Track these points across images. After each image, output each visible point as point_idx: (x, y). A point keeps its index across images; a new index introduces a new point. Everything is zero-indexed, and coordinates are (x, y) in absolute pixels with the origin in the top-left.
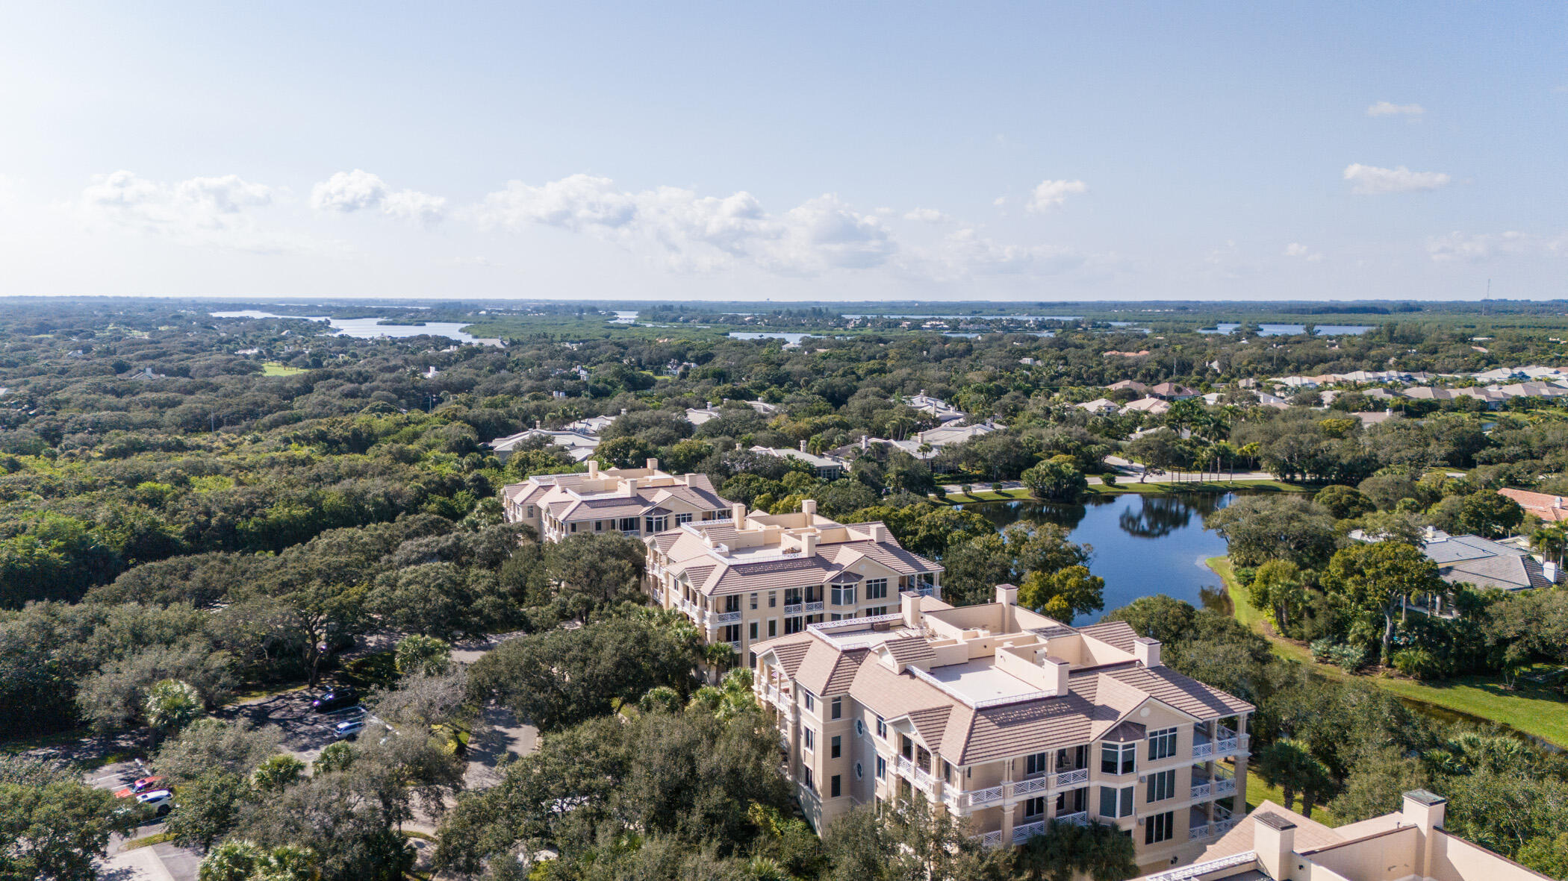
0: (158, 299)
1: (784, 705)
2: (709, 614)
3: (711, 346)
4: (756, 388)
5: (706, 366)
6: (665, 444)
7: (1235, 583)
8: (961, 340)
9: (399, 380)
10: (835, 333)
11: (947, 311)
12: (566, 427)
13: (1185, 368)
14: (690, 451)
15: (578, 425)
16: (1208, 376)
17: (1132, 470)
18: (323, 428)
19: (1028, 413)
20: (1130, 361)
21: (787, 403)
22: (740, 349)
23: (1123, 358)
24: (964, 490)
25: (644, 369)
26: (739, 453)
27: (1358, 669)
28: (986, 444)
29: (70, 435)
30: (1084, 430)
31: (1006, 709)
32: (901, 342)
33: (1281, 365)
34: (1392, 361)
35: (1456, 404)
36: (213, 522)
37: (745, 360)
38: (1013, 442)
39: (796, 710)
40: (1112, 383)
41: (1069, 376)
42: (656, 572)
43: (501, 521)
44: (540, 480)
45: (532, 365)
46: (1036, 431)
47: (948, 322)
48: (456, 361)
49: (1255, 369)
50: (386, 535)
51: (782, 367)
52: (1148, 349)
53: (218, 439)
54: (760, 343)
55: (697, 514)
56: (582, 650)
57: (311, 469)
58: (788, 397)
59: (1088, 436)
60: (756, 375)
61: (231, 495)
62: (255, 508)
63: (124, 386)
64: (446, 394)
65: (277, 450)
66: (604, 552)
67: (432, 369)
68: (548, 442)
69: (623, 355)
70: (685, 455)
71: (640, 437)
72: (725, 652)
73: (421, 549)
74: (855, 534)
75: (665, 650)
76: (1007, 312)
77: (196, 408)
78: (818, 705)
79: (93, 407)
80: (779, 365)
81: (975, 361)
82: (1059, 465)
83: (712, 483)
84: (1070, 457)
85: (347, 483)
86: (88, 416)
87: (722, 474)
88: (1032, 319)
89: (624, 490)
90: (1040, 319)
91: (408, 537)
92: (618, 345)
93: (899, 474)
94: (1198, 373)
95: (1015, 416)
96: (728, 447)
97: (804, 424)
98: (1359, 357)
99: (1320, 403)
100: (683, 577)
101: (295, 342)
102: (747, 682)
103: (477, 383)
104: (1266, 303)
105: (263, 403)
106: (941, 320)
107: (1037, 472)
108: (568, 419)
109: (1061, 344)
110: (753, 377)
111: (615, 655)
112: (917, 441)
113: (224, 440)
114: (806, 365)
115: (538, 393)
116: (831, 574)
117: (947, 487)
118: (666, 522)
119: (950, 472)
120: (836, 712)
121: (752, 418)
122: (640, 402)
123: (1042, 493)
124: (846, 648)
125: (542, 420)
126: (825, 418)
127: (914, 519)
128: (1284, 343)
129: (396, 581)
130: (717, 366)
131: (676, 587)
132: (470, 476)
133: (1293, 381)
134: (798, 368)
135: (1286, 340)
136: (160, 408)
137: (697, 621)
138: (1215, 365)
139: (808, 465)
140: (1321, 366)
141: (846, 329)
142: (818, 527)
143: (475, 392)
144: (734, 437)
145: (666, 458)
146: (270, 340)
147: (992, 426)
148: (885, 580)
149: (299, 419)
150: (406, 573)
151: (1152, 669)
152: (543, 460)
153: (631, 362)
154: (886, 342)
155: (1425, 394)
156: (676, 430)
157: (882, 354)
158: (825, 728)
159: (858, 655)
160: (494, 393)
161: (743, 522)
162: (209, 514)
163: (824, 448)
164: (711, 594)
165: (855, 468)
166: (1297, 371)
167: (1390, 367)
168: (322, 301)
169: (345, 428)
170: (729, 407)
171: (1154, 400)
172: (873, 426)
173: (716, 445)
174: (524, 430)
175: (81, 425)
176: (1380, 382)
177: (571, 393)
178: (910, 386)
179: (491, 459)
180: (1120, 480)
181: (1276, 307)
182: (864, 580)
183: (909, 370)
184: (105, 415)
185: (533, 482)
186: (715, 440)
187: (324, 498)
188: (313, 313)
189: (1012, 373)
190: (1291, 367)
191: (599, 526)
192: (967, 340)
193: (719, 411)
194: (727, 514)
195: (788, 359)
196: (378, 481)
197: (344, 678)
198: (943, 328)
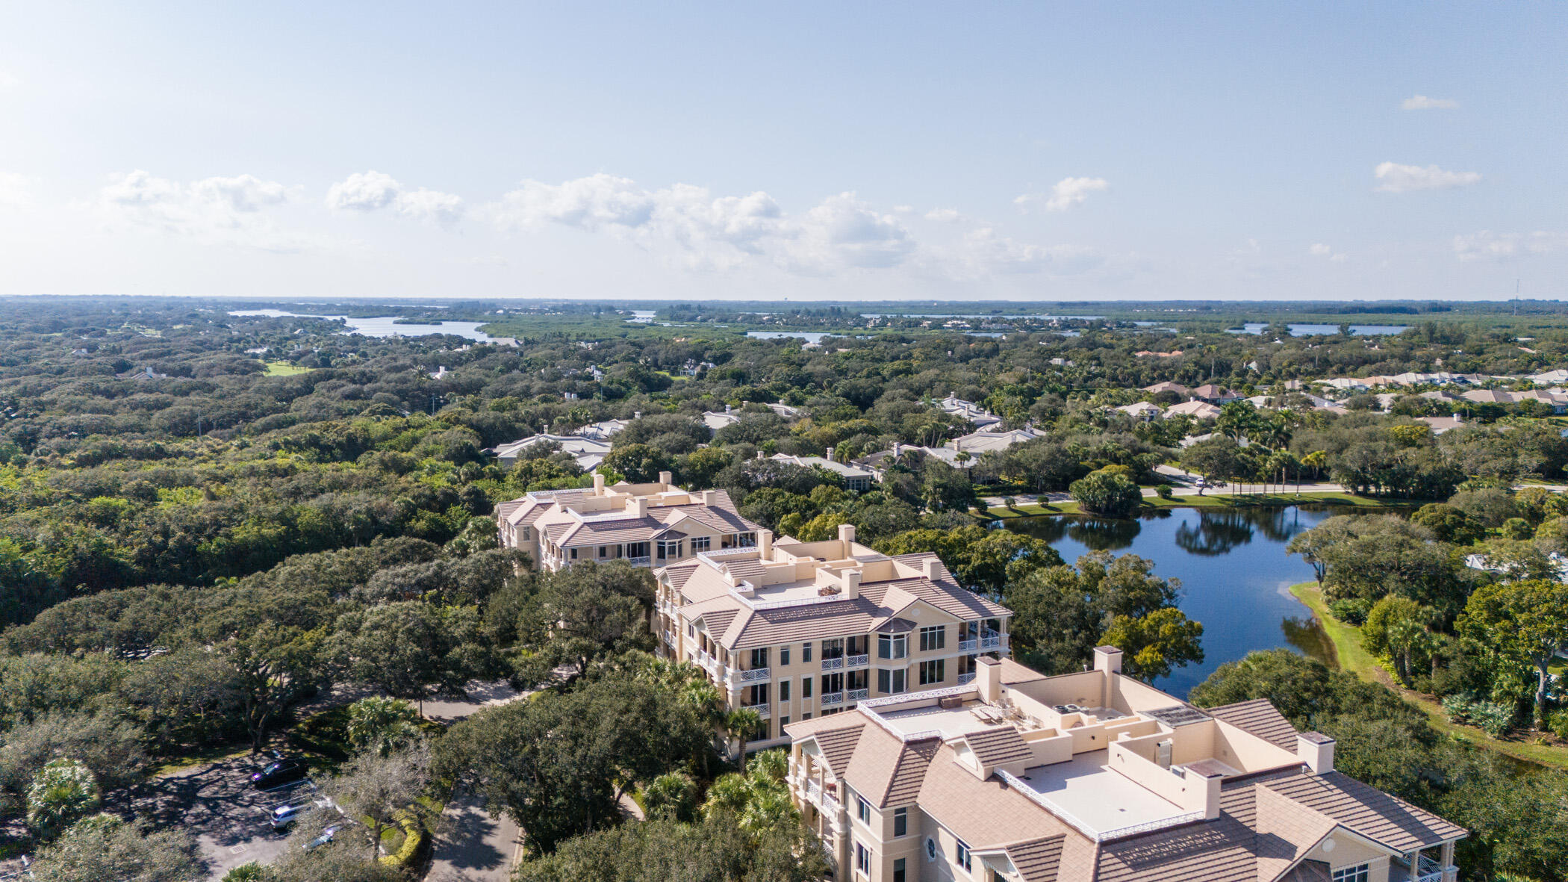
0: (180, 298)
1: (829, 810)
2: (730, 671)
3: (729, 345)
4: (777, 390)
5: (725, 367)
6: (680, 452)
7: (1330, 617)
8: (986, 340)
9: (404, 381)
10: (854, 332)
11: (968, 310)
12: (576, 431)
13: (1223, 369)
14: (708, 460)
15: (588, 430)
16: (1249, 378)
17: (1186, 481)
18: (316, 433)
19: (1069, 418)
20: (1166, 362)
21: (810, 406)
22: (759, 349)
23: (1158, 358)
24: (1007, 504)
25: (660, 369)
26: (761, 463)
27: (1507, 733)
28: (1029, 452)
29: (46, 440)
30: (1132, 436)
31: (1139, 841)
32: (925, 342)
33: (1324, 367)
34: (1439, 362)
35: (1522, 409)
36: (171, 543)
37: (765, 360)
38: (1059, 450)
39: (845, 819)
40: (1149, 384)
41: (1104, 377)
42: (667, 611)
43: (494, 545)
44: (538, 497)
45: (545, 365)
46: (1081, 438)
47: (970, 321)
48: (468, 360)
49: (1298, 370)
50: (359, 563)
51: (804, 368)
52: (1181, 349)
53: (202, 445)
54: (779, 342)
55: (716, 540)
56: (573, 724)
57: (291, 480)
58: (810, 399)
59: (1139, 444)
60: (777, 376)
61: (195, 512)
62: (220, 527)
63: (117, 386)
64: (451, 396)
65: (262, 457)
66: (607, 588)
67: (442, 369)
68: (556, 448)
69: (639, 354)
70: (702, 464)
71: (654, 444)
72: (750, 722)
73: (397, 580)
74: (904, 570)
75: (676, 722)
76: (1028, 311)
77: (185, 410)
78: (877, 817)
79: (78, 409)
80: (801, 366)
81: (1004, 361)
82: (1112, 476)
83: (732, 498)
84: (1123, 467)
85: (325, 498)
86: (68, 419)
87: (744, 485)
88: (1055, 319)
89: (633, 510)
90: (1063, 318)
91: (385, 564)
92: (633, 344)
93: (936, 486)
94: (1238, 375)
95: (1055, 420)
96: (750, 454)
97: (830, 428)
98: (1406, 358)
99: (1377, 407)
100: (699, 623)
101: (307, 341)
102: (780, 771)
103: (486, 384)
104: (1288, 303)
105: (256, 406)
106: (962, 319)
107: (1088, 484)
108: (578, 422)
109: (1092, 345)
110: (773, 378)
111: (613, 731)
112: (952, 448)
113: (208, 446)
114: (828, 365)
115: (550, 394)
116: (878, 621)
117: (988, 500)
118: (680, 547)
119: (990, 482)
120: (900, 827)
121: (774, 423)
122: (655, 404)
123: (1093, 507)
124: (911, 738)
125: (550, 424)
126: (852, 423)
127: (965, 545)
128: (1320, 344)
129: (360, 622)
130: (736, 366)
131: (691, 634)
132: (465, 489)
133: (1341, 383)
134: (820, 368)
135: (1321, 340)
136: (149, 410)
137: (716, 678)
138: (1253, 365)
139: (836, 475)
140: (1367, 368)
141: (866, 329)
142: (859, 559)
143: (482, 393)
144: (754, 443)
145: (681, 467)
146: (281, 339)
147: (1032, 432)
148: (943, 627)
149: (293, 422)
150: (372, 614)
151: (1325, 776)
152: (547, 471)
153: (647, 362)
154: (909, 342)
155: (1487, 397)
156: (693, 436)
157: (906, 353)
158: (886, 849)
159: (926, 747)
160: (502, 395)
161: (770, 551)
162: (166, 534)
163: (853, 455)
164: (733, 648)
165: (888, 480)
166: (1342, 372)
167: (1438, 369)
168: (341, 299)
169: (339, 434)
170: (749, 410)
171: (1200, 403)
172: (903, 431)
173: (736, 452)
174: (532, 434)
175: (59, 428)
176: (1433, 385)
177: (584, 395)
178: (939, 388)
179: (490, 469)
180: (1176, 493)
181: (1301, 307)
182: (918, 628)
183: (937, 372)
184: (85, 418)
185: (530, 499)
186: (734, 447)
187: (299, 515)
188: (331, 312)
189: (1043, 374)
190: (1334, 368)
191: (603, 551)
192: (993, 340)
193: (739, 415)
194: (749, 540)
195: (809, 360)
196: (362, 495)
197: (296, 741)
198: (965, 328)
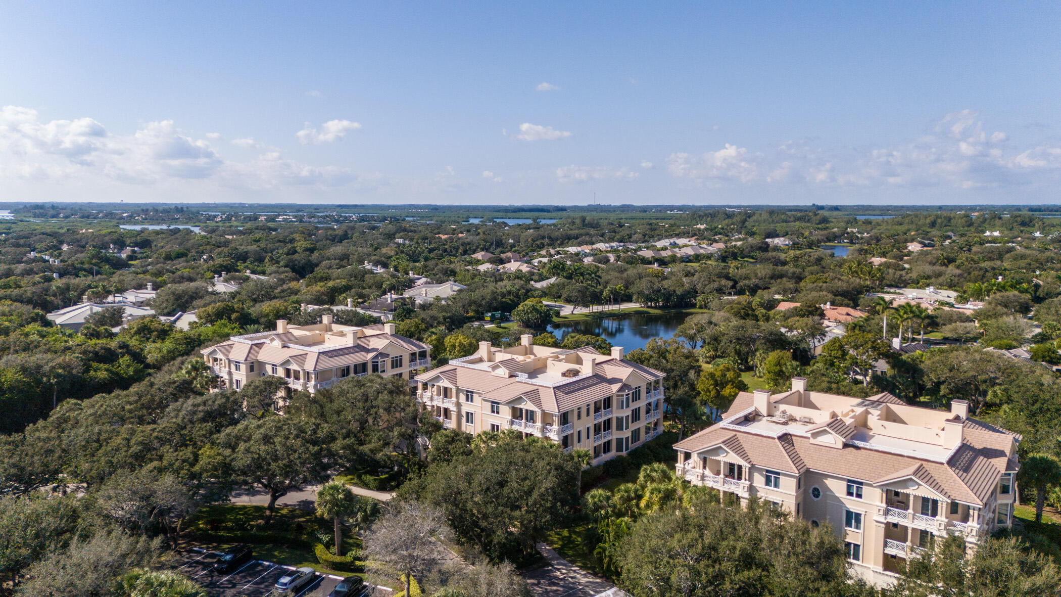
2: (554, 427)
12: (105, 301)
40: (473, 254)
55: (406, 357)
82: (536, 305)
88: (353, 215)
100: (515, 401)
107: (523, 311)
116: (615, 387)
118: (387, 364)
124: (778, 435)
131: (494, 411)
138: (511, 241)
148: (640, 387)
159: (785, 439)
164: (559, 411)
171: (518, 263)
180: (562, 313)
182: (633, 388)
198: (292, 221)
